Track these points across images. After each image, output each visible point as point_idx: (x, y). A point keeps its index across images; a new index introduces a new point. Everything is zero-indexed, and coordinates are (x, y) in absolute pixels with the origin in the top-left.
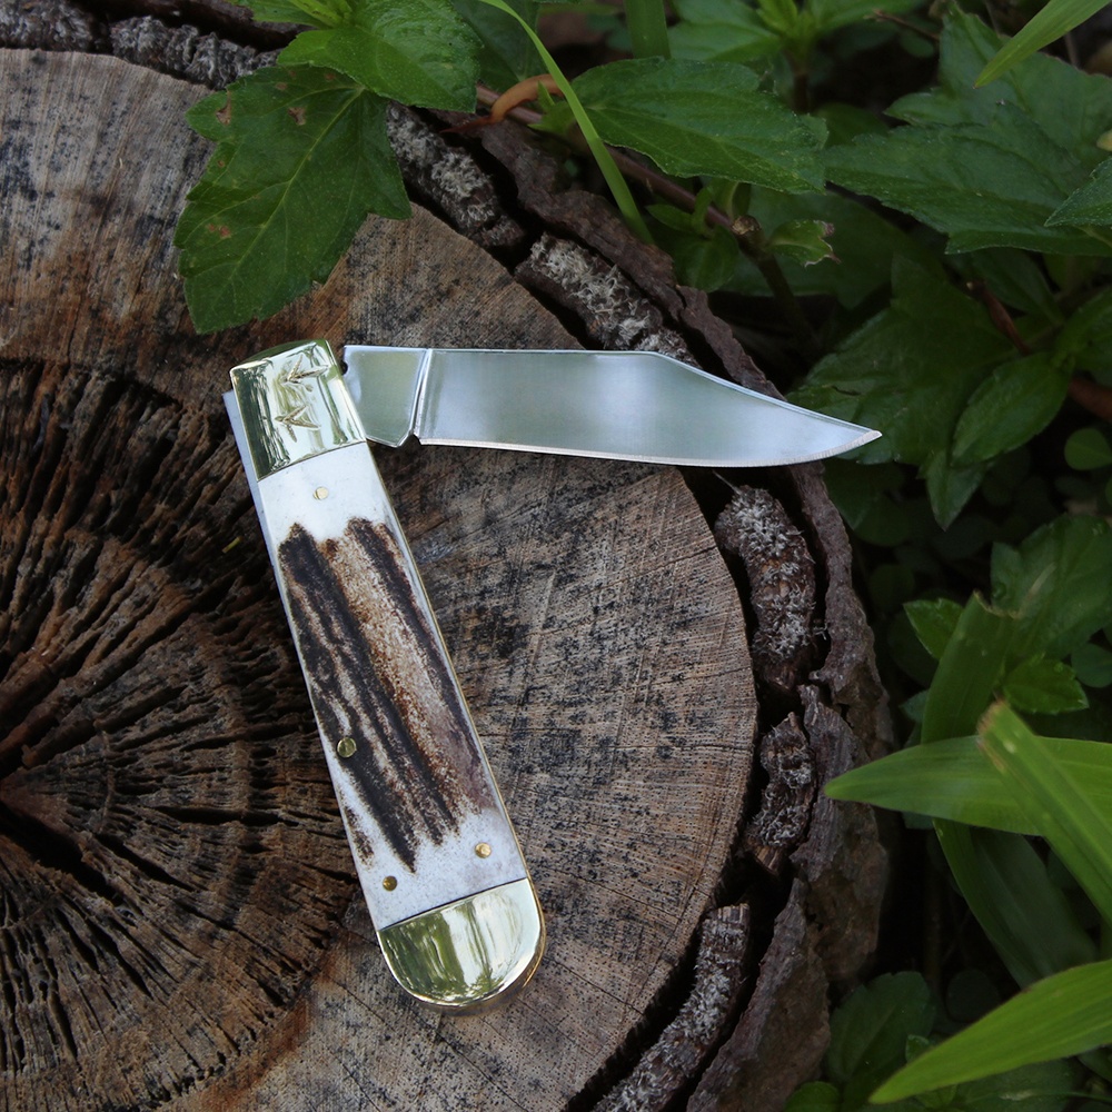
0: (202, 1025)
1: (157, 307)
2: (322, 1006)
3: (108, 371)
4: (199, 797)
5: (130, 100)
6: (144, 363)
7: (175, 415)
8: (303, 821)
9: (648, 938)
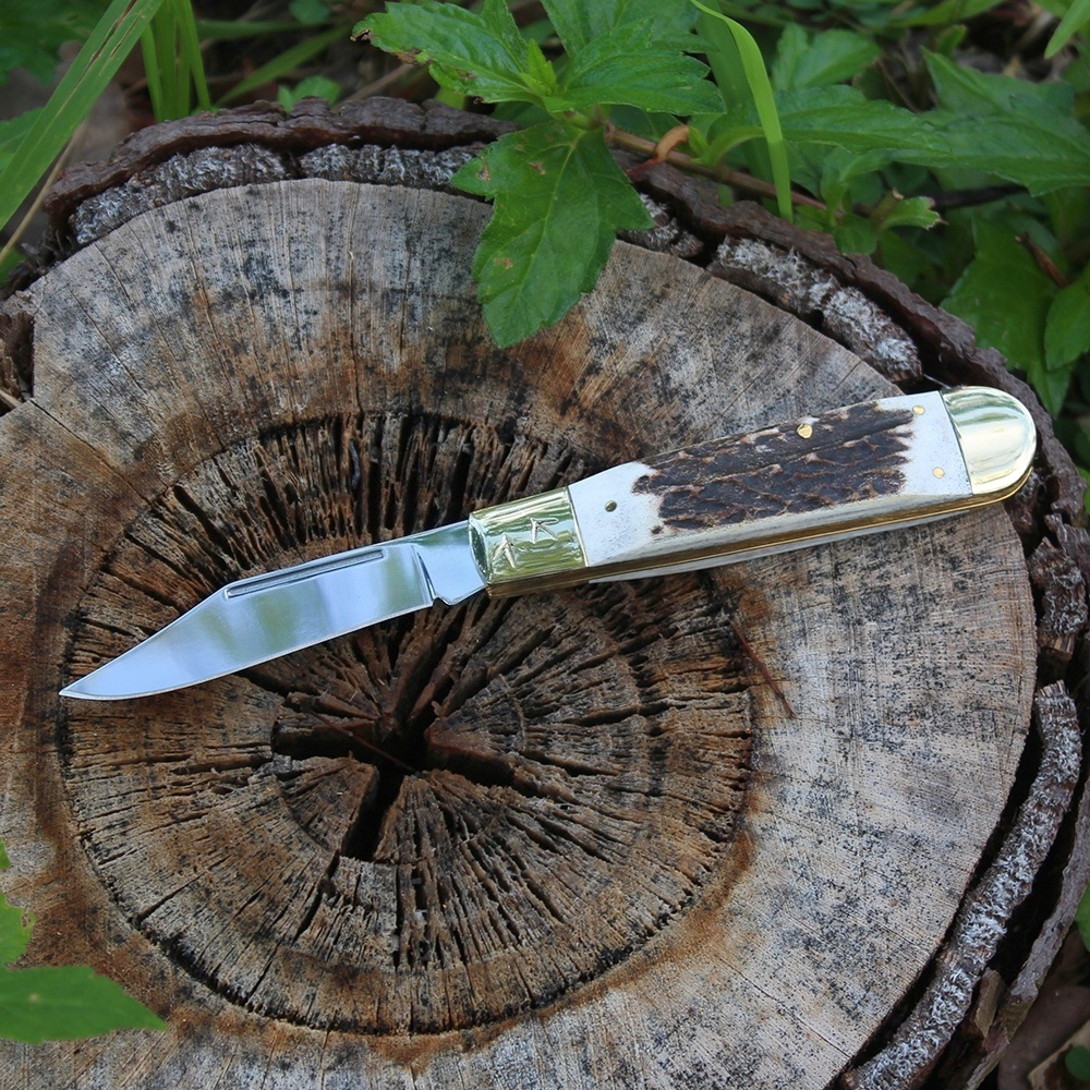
0: (662, 872)
1: (424, 354)
2: (760, 832)
3: (399, 410)
4: (598, 704)
5: (342, 207)
6: (428, 399)
7: (466, 432)
8: (691, 702)
9: (999, 719)
